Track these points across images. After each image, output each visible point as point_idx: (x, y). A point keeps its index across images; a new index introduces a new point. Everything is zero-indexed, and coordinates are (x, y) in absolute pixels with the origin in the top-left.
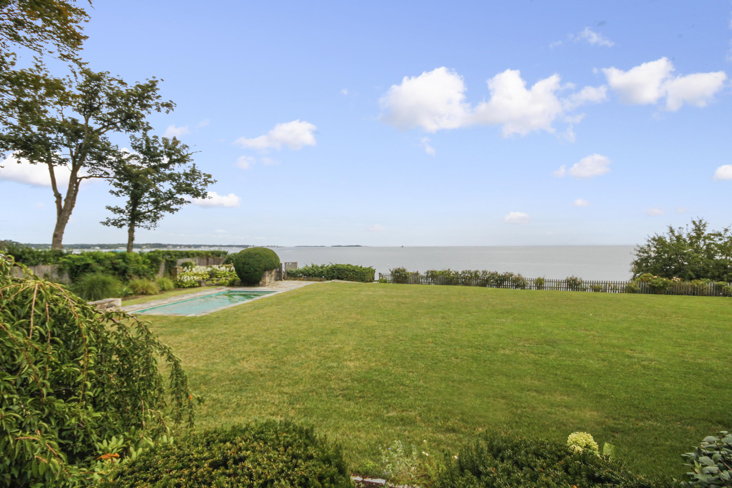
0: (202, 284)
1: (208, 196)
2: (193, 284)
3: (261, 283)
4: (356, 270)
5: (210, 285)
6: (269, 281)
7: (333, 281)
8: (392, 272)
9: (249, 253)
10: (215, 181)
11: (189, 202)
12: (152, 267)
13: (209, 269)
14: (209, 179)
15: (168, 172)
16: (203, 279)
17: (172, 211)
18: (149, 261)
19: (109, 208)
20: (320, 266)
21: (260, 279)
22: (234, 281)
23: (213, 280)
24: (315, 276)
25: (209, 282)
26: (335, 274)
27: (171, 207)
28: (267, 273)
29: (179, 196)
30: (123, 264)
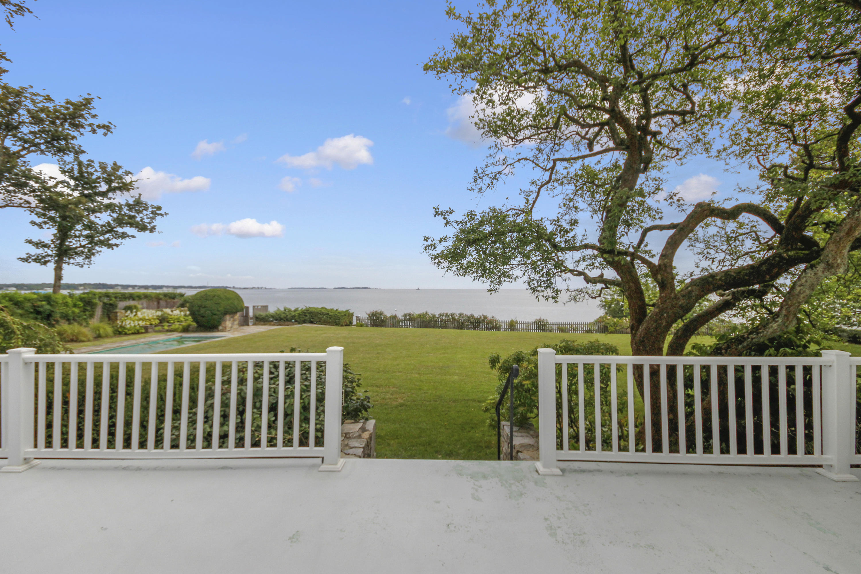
0: (150, 330)
1: (156, 230)
2: (138, 331)
3: (220, 328)
4: (330, 314)
5: (160, 331)
6: (230, 325)
7: (304, 325)
8: (369, 315)
9: (206, 295)
10: (166, 214)
11: (133, 237)
12: (85, 311)
13: (159, 313)
14: (158, 212)
15: (106, 201)
16: (151, 324)
17: (110, 246)
18: (81, 304)
19: (30, 242)
20: (293, 309)
21: (219, 323)
22: (189, 326)
23: (163, 326)
24: (287, 320)
25: (160, 328)
26: (307, 318)
27: (110, 242)
28: (228, 317)
29: (120, 230)
30: (48, 307)
